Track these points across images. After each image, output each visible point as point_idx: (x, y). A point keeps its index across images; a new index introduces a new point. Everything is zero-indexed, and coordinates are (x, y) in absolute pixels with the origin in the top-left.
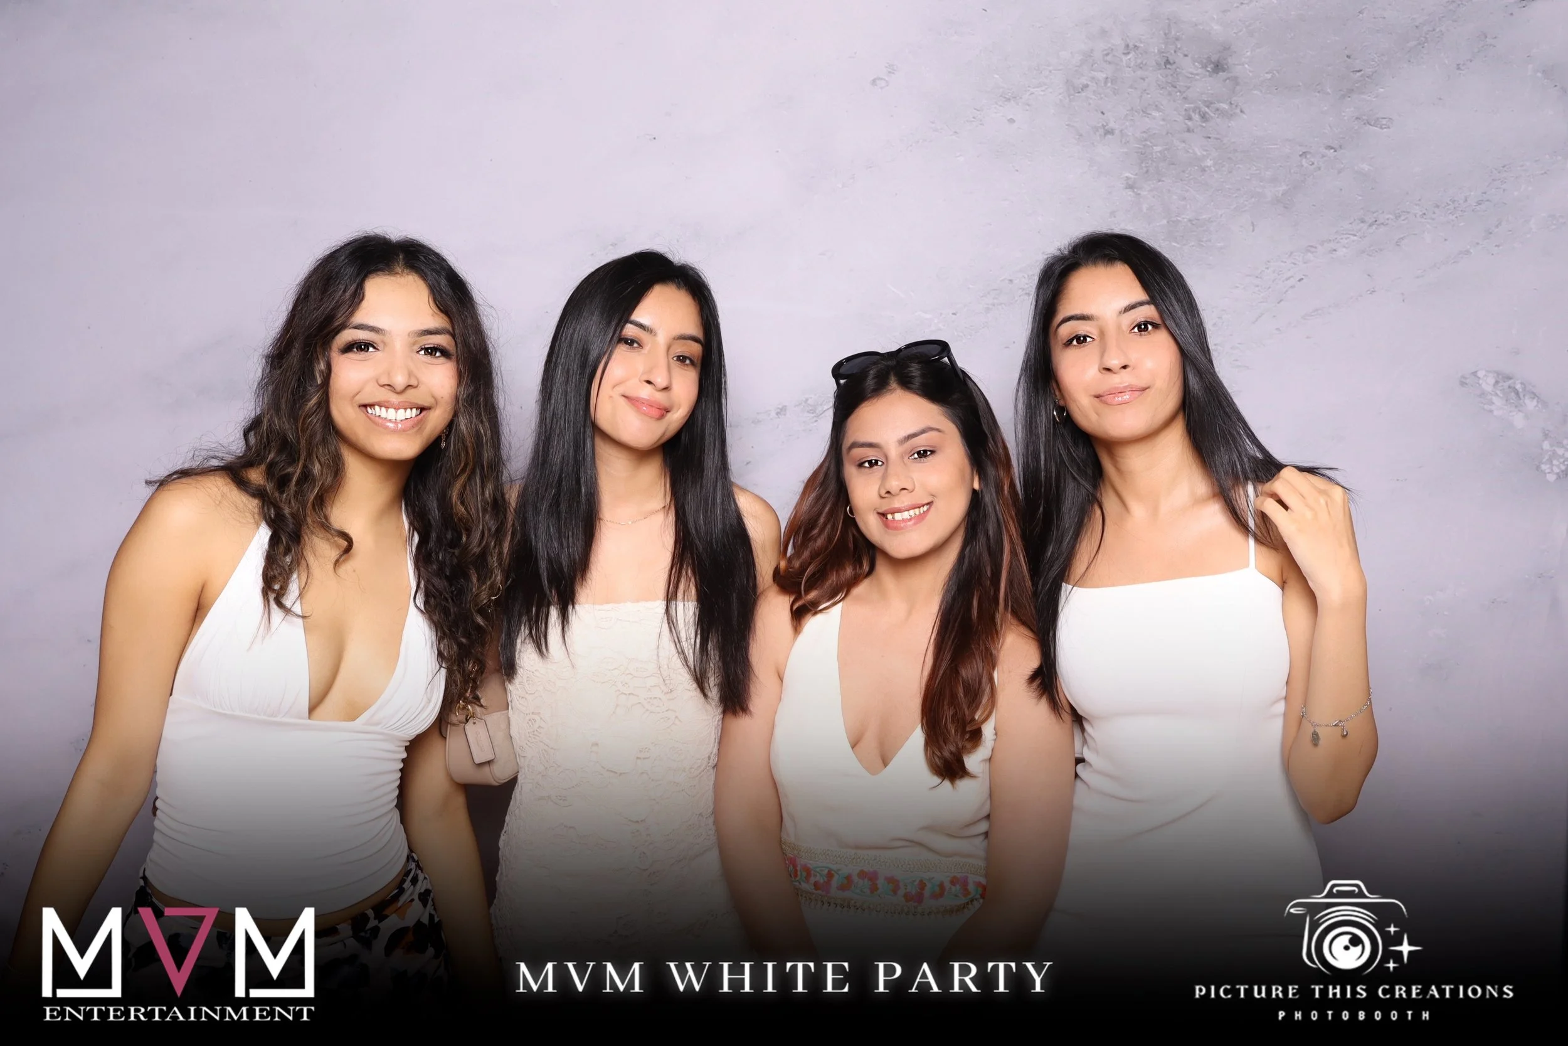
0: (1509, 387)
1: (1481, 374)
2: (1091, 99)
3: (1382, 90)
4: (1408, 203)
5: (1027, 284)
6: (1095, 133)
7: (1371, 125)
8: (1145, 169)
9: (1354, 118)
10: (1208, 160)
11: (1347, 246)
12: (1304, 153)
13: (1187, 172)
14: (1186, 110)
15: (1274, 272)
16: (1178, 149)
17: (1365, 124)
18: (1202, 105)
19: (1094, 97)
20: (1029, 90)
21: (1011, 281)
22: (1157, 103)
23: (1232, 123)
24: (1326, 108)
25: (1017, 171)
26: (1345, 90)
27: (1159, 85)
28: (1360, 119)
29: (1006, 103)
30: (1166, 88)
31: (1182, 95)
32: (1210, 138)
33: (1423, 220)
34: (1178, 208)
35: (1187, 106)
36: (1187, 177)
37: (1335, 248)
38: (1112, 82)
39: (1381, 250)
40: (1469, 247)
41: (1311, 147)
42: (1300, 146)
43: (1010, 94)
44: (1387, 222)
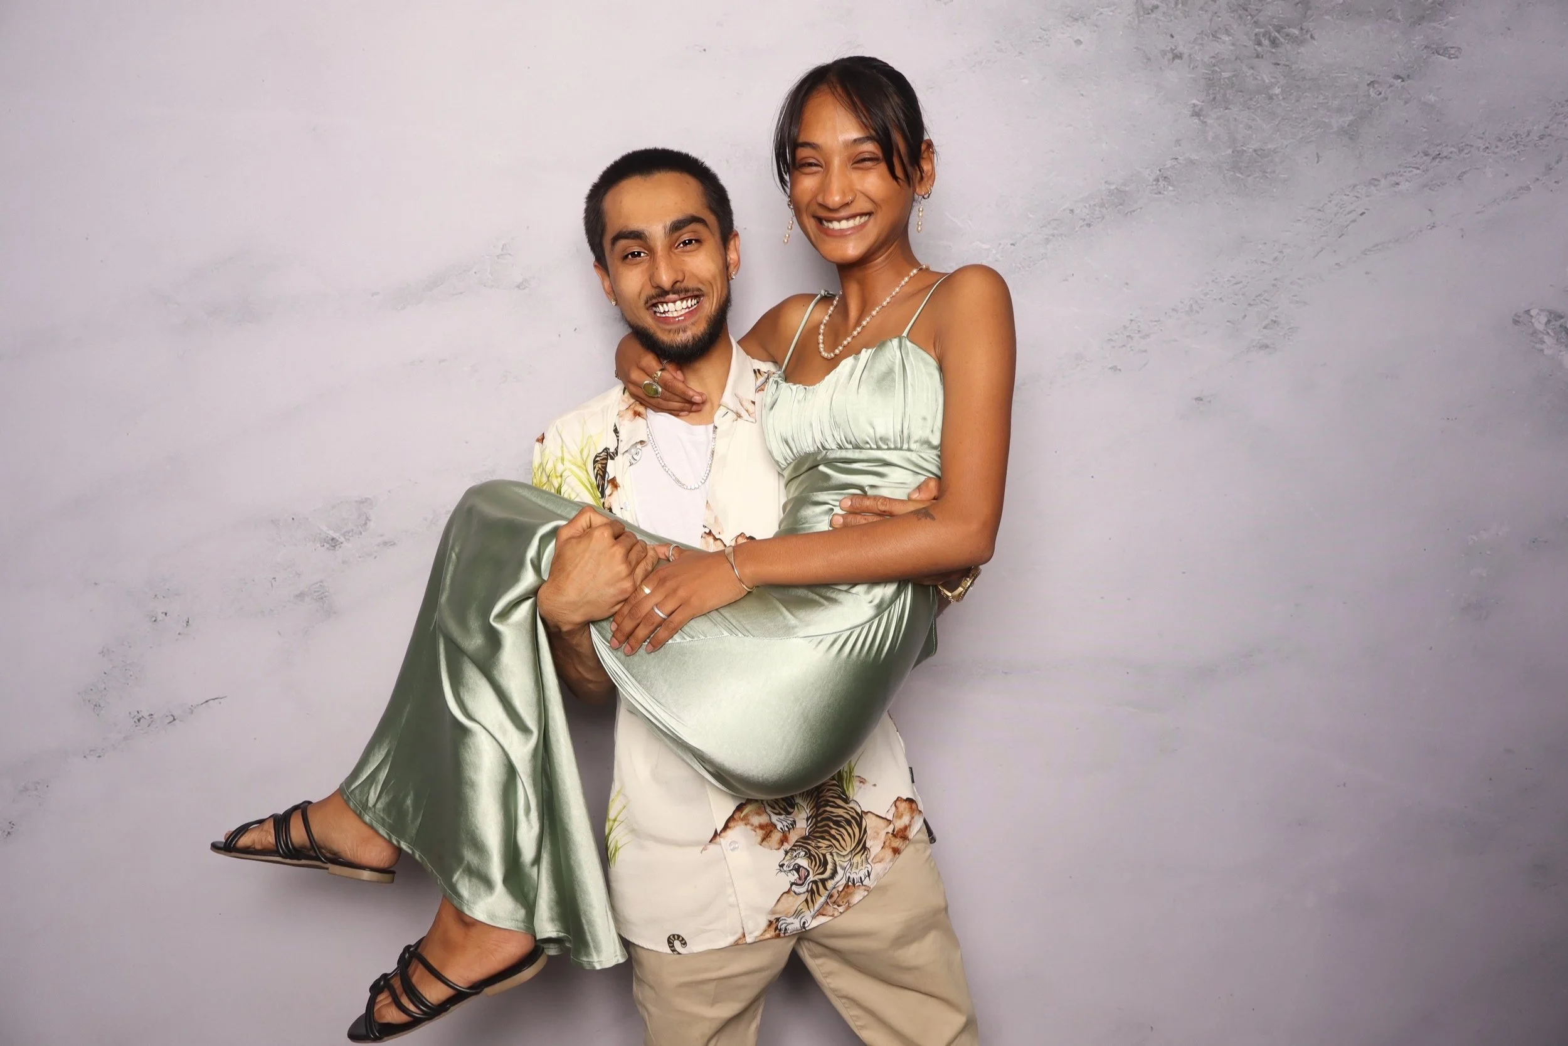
0: (1561, 326)
1: (1533, 313)
2: (1161, 20)
3: (1451, 18)
4: (1472, 136)
5: (1088, 214)
6: (1163, 58)
7: (1439, 54)
8: (1212, 97)
9: (1423, 46)
10: (1277, 88)
11: (1409, 179)
12: (1372, 82)
13: (1254, 99)
14: (1256, 34)
15: (1337, 205)
16: (1246, 76)
17: (1433, 53)
18: (1272, 30)
19: (1163, 19)
20: (1098, 10)
21: (1072, 211)
22: (1227, 27)
23: (1302, 50)
24: (1396, 36)
25: (1082, 95)
26: (1416, 17)
27: (1230, 8)
28: (1429, 48)
29: (1074, 23)
30: (1237, 11)
31: (1253, 18)
32: (1278, 64)
33: (1486, 154)
34: (1243, 137)
35: (1257, 30)
36: (1254, 105)
37: (1397, 181)
38: (1183, 5)
39: (1444, 184)
40: (1529, 183)
41: (1379, 76)
42: (1369, 74)
43: (1078, 14)
44: (1450, 155)
